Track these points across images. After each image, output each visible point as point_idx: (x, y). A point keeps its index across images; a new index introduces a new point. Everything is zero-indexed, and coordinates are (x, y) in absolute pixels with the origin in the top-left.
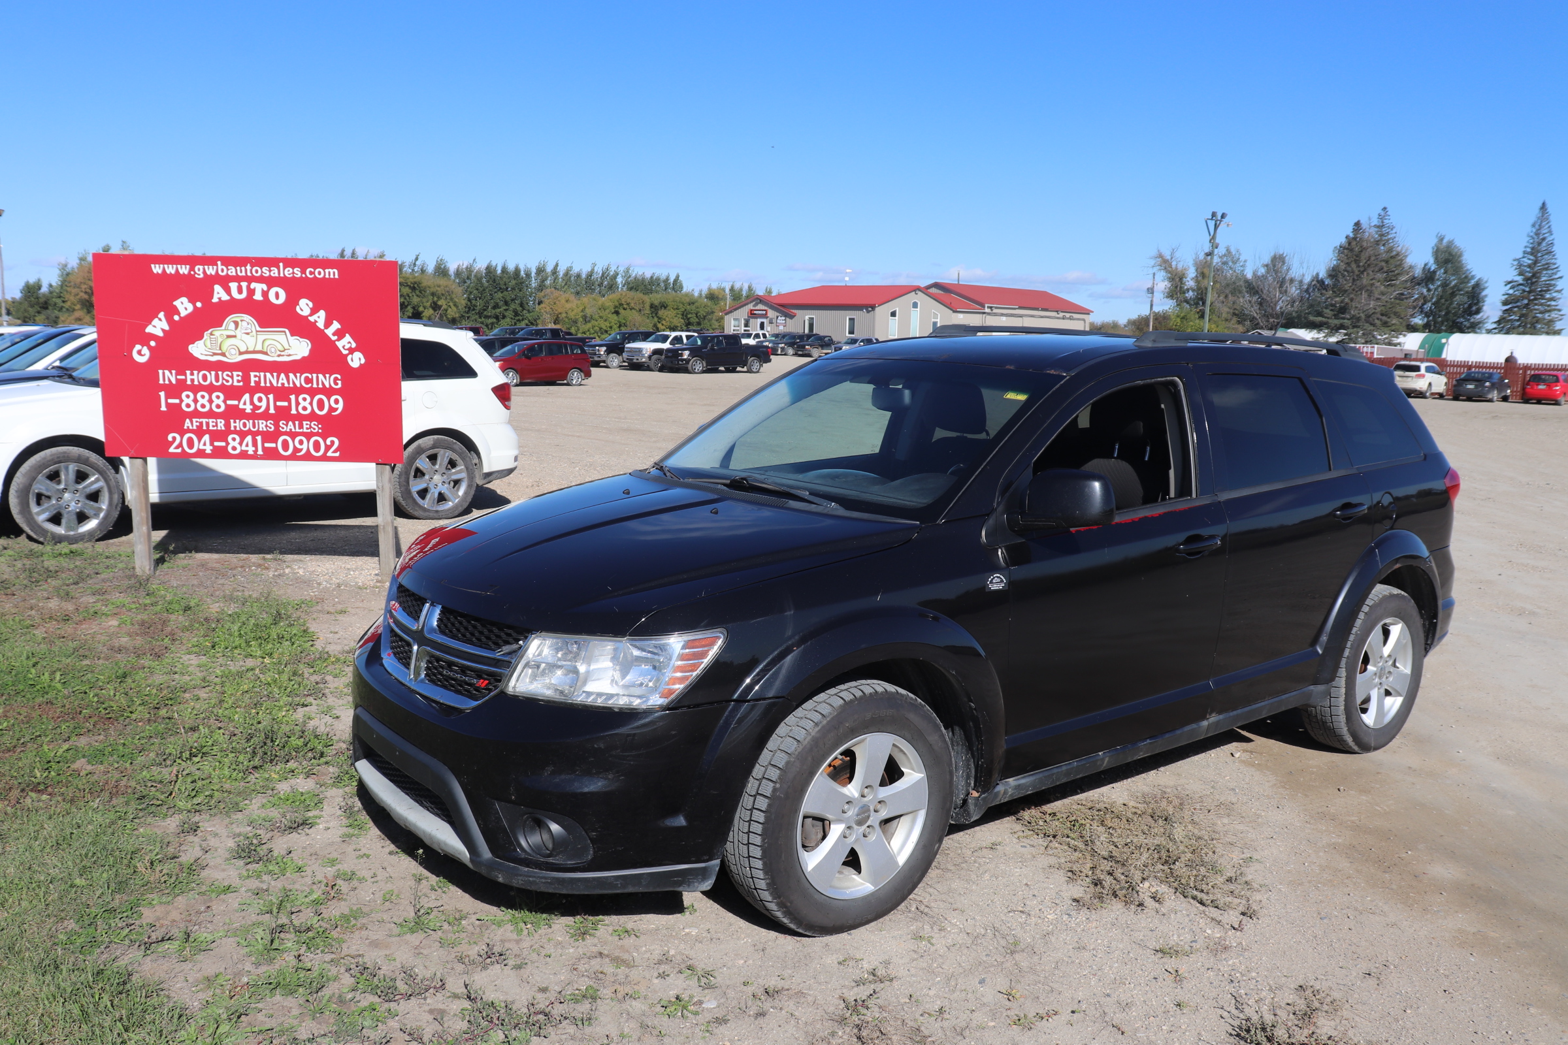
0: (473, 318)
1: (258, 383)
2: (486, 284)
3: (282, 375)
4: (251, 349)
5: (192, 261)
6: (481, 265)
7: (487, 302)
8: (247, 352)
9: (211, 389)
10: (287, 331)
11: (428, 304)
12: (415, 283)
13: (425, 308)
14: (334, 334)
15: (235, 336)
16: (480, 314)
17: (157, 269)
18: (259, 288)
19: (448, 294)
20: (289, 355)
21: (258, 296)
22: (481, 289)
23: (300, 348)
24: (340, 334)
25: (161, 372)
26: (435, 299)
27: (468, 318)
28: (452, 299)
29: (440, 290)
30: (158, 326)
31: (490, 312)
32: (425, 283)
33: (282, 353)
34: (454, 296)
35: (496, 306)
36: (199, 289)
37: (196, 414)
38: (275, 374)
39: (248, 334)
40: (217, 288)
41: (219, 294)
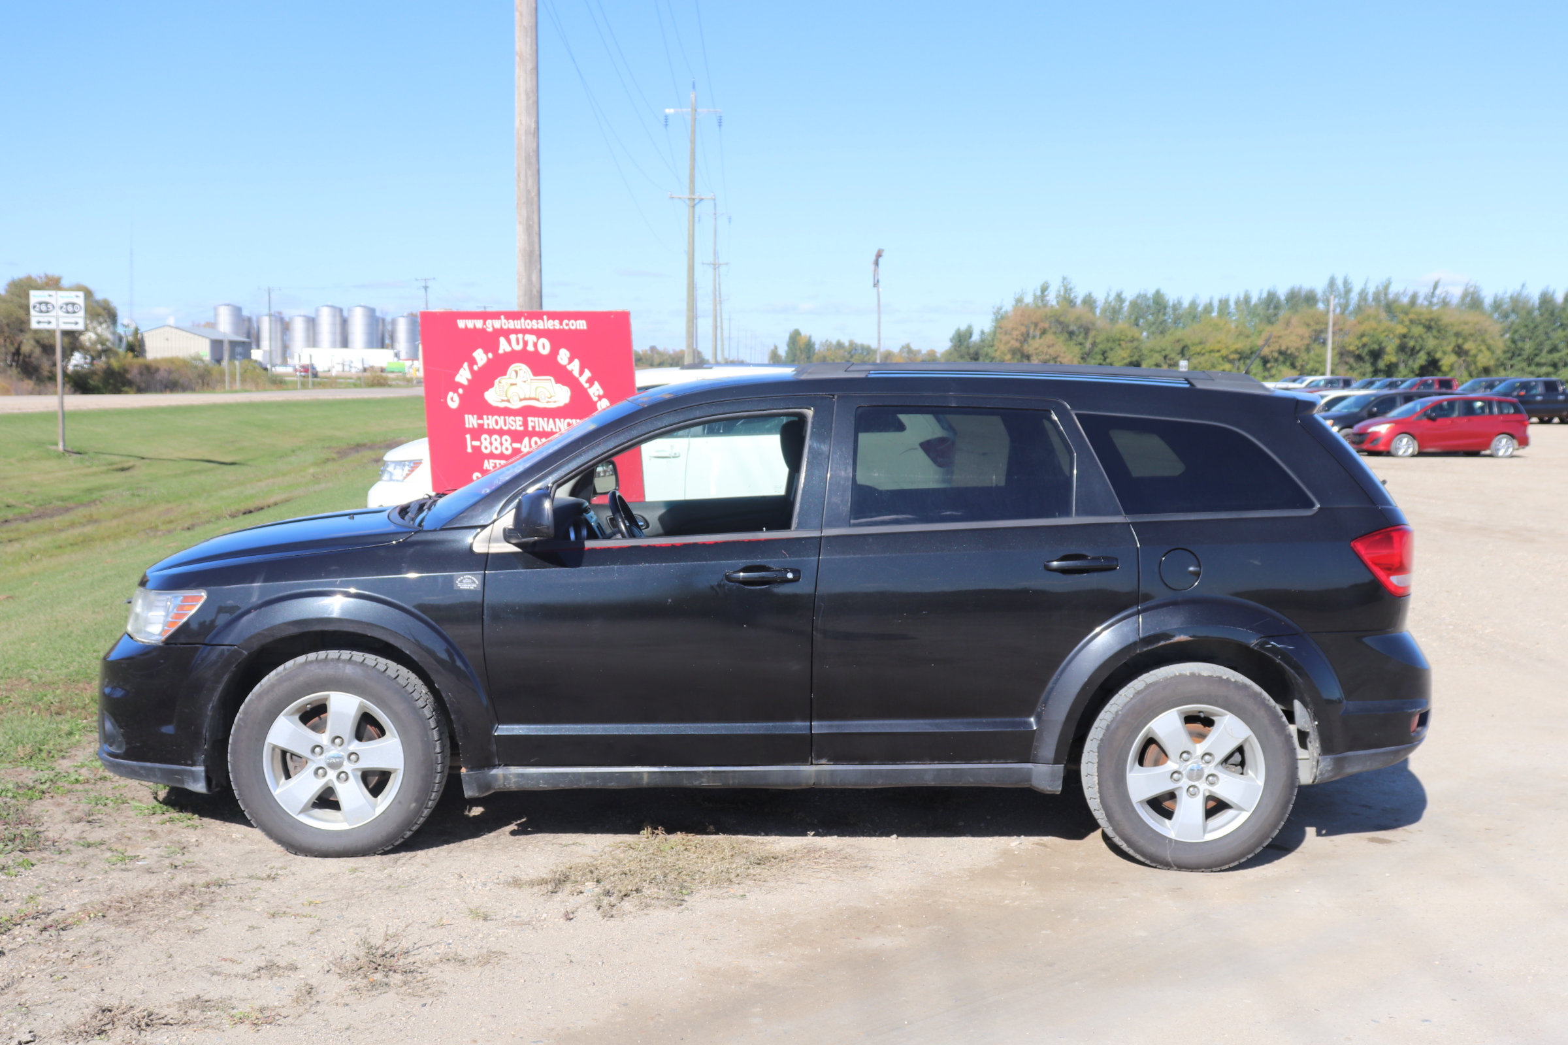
0: (1518, 366)
1: (534, 427)
2: (1539, 319)
3: (551, 420)
4: (527, 396)
5: (485, 316)
6: (1534, 294)
7: (1541, 344)
8: (525, 399)
9: (501, 433)
10: (552, 378)
11: (1449, 348)
12: (1432, 320)
13: (1444, 353)
14: (587, 382)
15: (515, 384)
16: (1530, 361)
17: (461, 324)
18: (531, 338)
19: (1479, 334)
20: (555, 402)
21: (530, 348)
22: (1532, 326)
23: (561, 395)
24: (591, 381)
25: (466, 416)
26: (1460, 341)
27: (1512, 366)
28: (1484, 341)
29: (1466, 329)
30: (463, 376)
31: (1544, 357)
32: (1446, 320)
33: (550, 400)
34: (1487, 337)
35: (1554, 349)
36: (489, 341)
37: (492, 456)
38: (546, 419)
39: (525, 382)
40: (502, 340)
41: (504, 346)
